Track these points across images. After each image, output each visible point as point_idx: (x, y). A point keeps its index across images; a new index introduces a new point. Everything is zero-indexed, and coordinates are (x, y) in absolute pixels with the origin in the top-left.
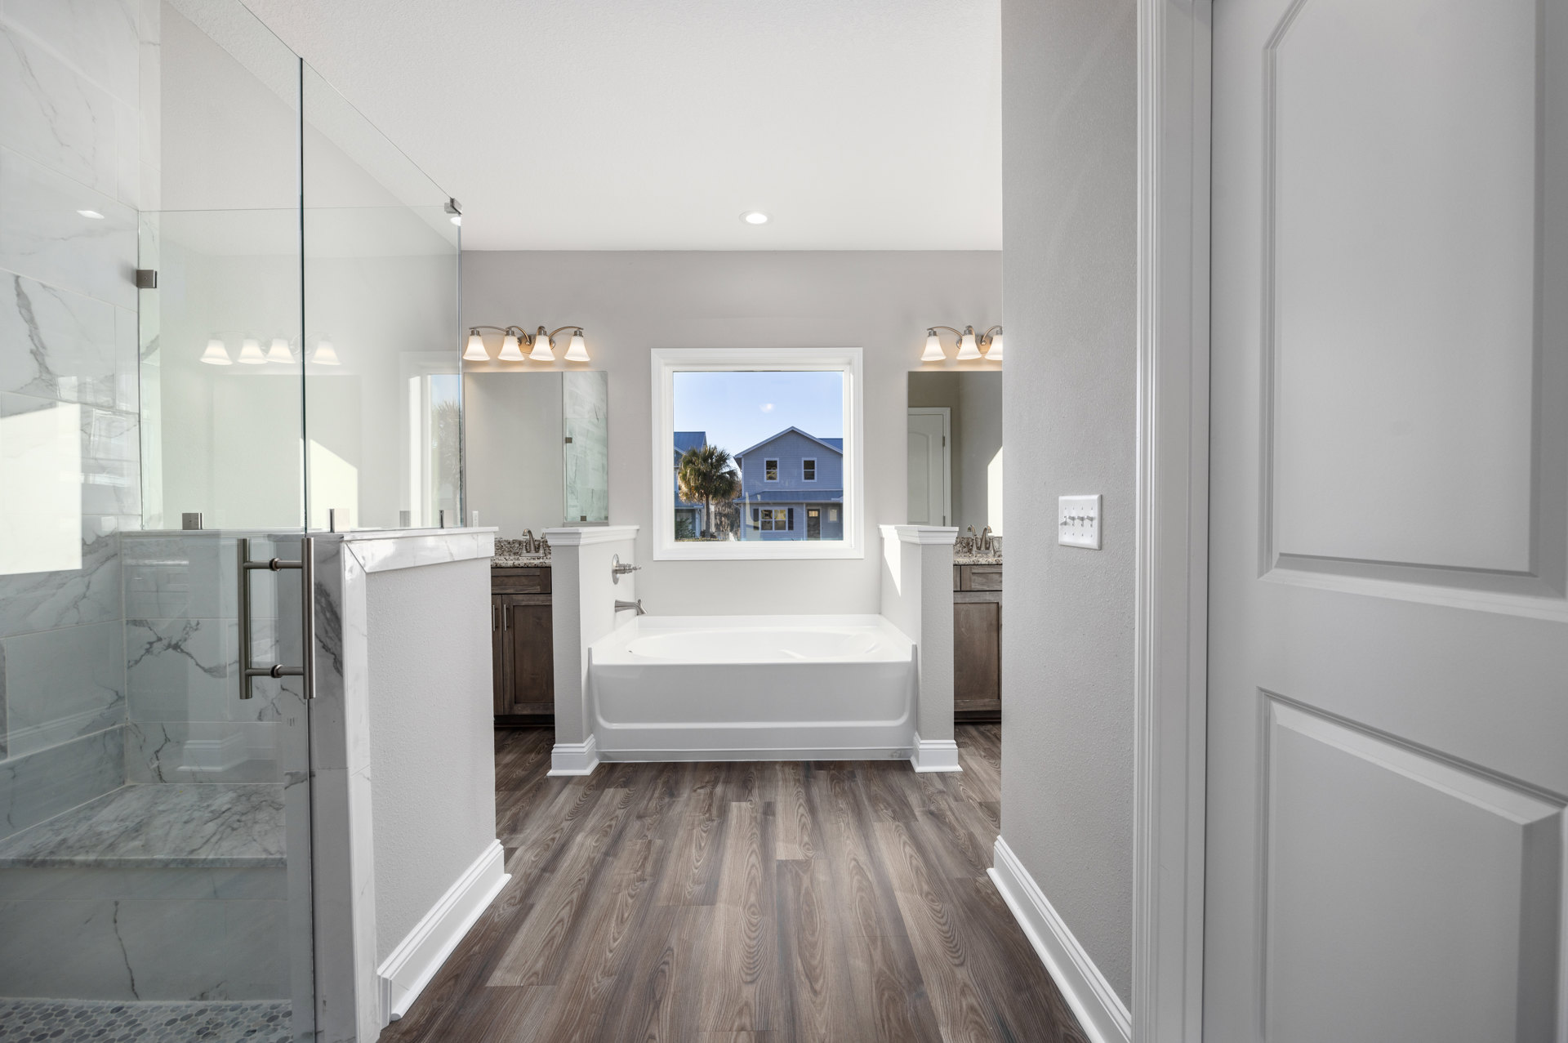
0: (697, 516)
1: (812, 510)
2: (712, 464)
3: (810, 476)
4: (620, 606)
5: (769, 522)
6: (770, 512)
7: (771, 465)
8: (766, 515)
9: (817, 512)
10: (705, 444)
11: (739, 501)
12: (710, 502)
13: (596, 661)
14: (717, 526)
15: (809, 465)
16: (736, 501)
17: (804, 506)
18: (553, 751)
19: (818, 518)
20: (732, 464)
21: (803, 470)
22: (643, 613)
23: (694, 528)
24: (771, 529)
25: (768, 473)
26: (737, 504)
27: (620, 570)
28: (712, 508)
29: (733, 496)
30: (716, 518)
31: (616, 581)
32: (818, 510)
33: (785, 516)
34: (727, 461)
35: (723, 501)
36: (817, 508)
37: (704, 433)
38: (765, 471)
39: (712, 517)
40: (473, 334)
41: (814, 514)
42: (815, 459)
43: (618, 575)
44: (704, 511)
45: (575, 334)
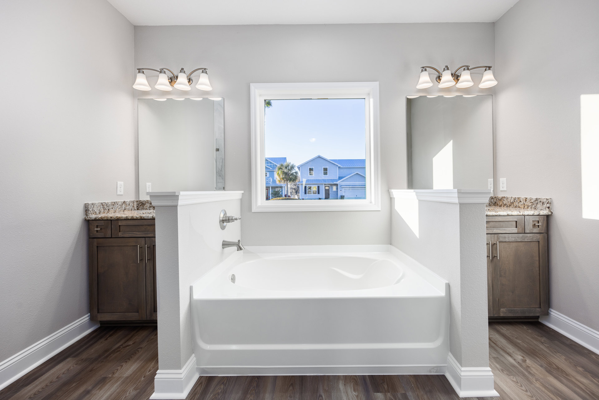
0: (283, 189)
1: (326, 186)
2: (289, 169)
3: (325, 173)
4: (225, 244)
5: (310, 191)
6: (311, 187)
7: (311, 170)
8: (309, 189)
9: (328, 187)
10: (286, 162)
11: (299, 183)
12: (288, 183)
13: (196, 297)
14: (291, 193)
15: (326, 170)
16: (298, 183)
17: (324, 185)
18: (156, 377)
19: (329, 190)
20: (297, 169)
21: (323, 172)
22: (241, 249)
23: (282, 193)
24: (311, 194)
25: (310, 173)
26: (298, 184)
27: (226, 220)
28: (289, 186)
29: (297, 181)
30: (290, 190)
31: (223, 228)
32: (329, 187)
33: (316, 189)
34: (295, 168)
35: (293, 183)
36: (328, 186)
37: (286, 158)
38: (309, 172)
39: (289, 189)
40: (139, 72)
41: (327, 188)
42: (328, 167)
43: (225, 224)
44: (286, 187)
45: (203, 72)
